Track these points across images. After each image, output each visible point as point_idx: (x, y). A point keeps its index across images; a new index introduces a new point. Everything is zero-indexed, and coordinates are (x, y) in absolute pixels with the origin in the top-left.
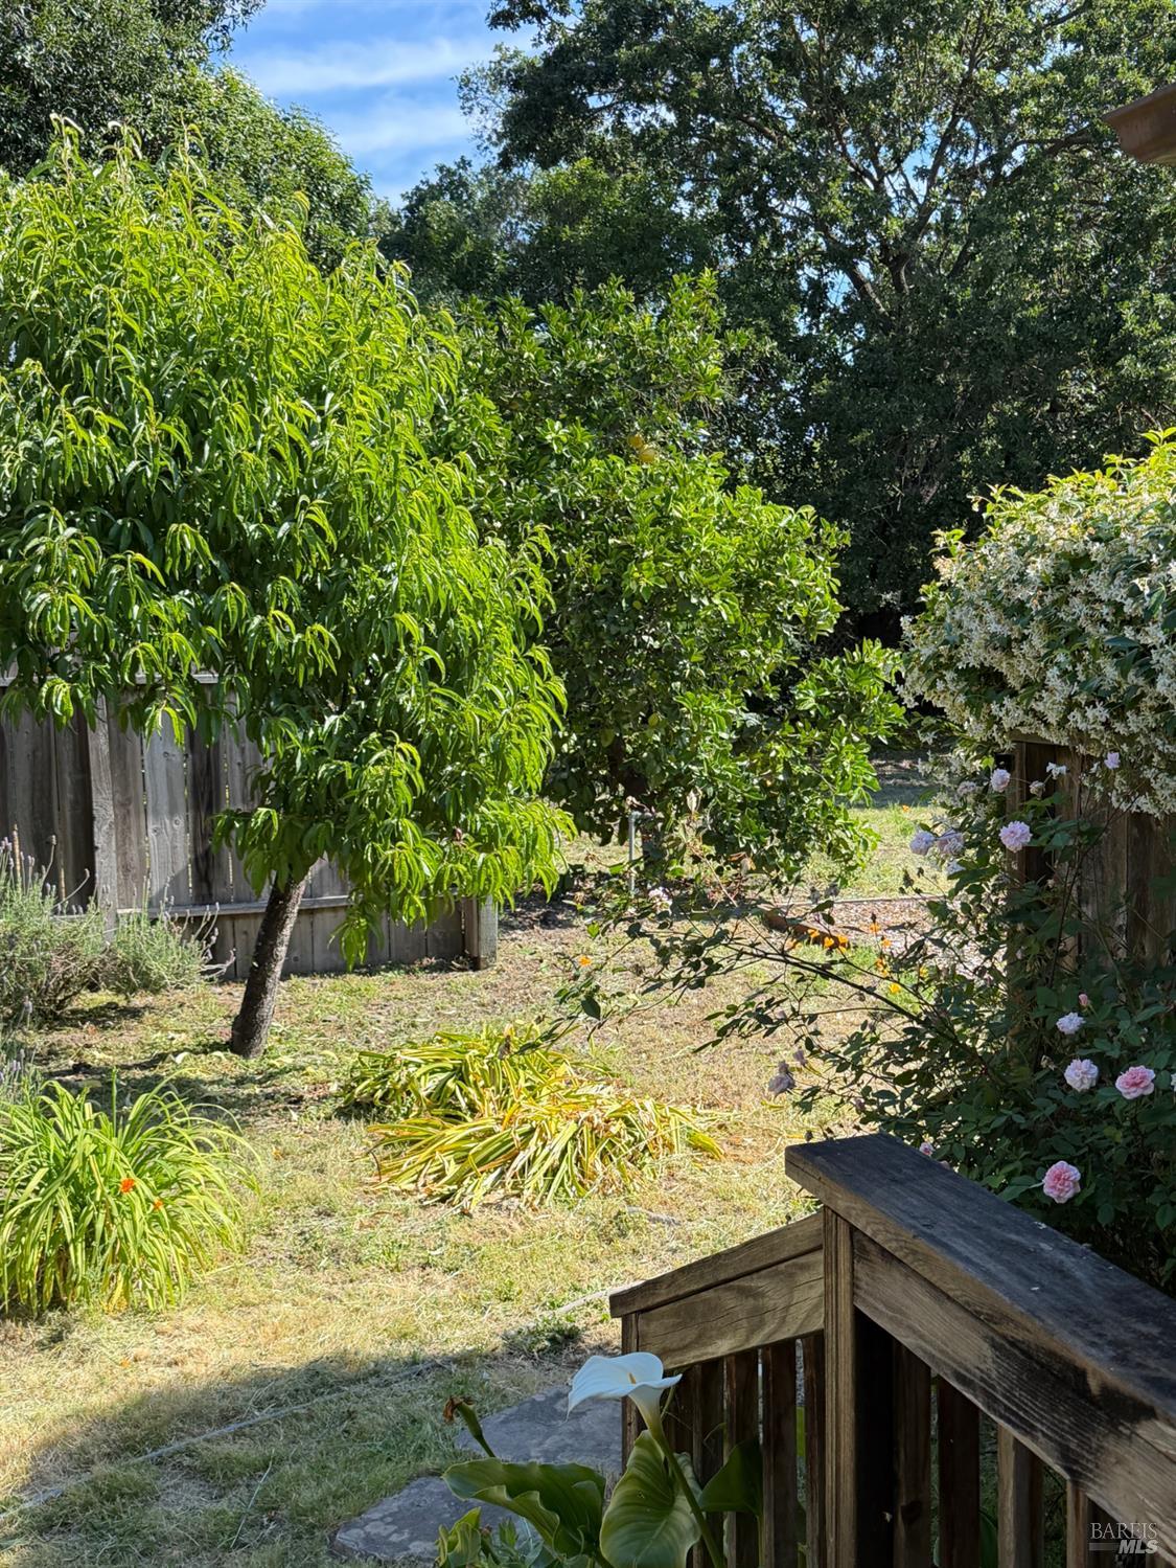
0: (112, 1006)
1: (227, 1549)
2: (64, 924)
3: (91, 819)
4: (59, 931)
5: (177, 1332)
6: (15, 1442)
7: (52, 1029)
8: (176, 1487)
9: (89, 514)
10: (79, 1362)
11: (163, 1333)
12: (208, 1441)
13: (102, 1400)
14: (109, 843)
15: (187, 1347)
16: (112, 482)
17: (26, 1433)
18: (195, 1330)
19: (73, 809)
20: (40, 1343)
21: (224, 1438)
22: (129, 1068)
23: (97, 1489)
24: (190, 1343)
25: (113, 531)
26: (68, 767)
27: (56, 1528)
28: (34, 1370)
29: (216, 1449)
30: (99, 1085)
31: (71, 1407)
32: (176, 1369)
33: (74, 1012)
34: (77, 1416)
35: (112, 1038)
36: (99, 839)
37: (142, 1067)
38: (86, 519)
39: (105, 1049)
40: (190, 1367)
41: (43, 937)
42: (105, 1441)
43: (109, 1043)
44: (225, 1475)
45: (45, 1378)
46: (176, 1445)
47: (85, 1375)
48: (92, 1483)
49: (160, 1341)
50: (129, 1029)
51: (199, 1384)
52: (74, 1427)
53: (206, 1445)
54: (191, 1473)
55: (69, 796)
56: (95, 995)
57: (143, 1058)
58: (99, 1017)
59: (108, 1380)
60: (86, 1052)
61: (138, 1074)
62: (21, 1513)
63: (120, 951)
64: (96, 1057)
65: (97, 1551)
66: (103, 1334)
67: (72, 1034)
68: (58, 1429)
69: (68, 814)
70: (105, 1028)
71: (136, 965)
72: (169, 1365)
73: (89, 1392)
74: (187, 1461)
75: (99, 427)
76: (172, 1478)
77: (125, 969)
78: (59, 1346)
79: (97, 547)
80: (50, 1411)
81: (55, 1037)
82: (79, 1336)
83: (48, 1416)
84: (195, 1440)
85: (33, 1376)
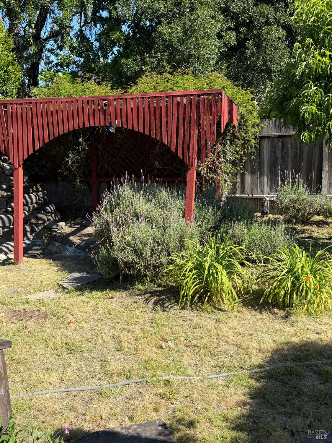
0: (322, 221)
1: (321, 404)
2: (311, 198)
3: (322, 170)
4: (309, 199)
5: (321, 323)
6: (269, 346)
7: (305, 225)
8: (310, 376)
9: (322, 83)
10: (292, 326)
11: (317, 322)
12: (323, 364)
13: (295, 340)
14: (326, 177)
15: (323, 329)
16: (329, 72)
17: (272, 345)
18: (326, 324)
19: (317, 167)
20: (282, 317)
21: (328, 364)
22: (323, 239)
23: (287, 370)
24: (324, 328)
25: (328, 87)
26: (317, 156)
27: (273, 378)
28: (279, 325)
29: (325, 367)
30: (314, 243)
31: (286, 340)
32: (318, 336)
33: (312, 221)
34: (287, 343)
35: (320, 230)
36: (324, 176)
37: (327, 239)
38: (321, 84)
39: (318, 233)
40: (322, 336)
41: (305, 201)
42: (293, 355)
43: (319, 231)
44: (326, 377)
45: (281, 329)
46: (313, 362)
47: (292, 330)
48: (286, 367)
49: (316, 325)
50: (325, 228)
51: (324, 343)
52: (286, 347)
53: (321, 365)
54: (316, 373)
55: (317, 164)
56: (318, 217)
57: (328, 236)
58: (318, 224)
59: (298, 334)
60: (313, 233)
61: (325, 241)
62: (265, 370)
63: (325, 206)
64: (315, 235)
65: (283, 390)
66: (299, 320)
67: (310, 227)
68: (281, 346)
69: (316, 168)
70: (319, 227)
71: (329, 210)
72: (317, 333)
73: (292, 336)
74: (315, 368)
75: (326, 56)
76: (310, 372)
77: (326, 212)
78: (287, 319)
79: (323, 92)
80: (280, 339)
81: (305, 227)
82: (293, 318)
83: (279, 341)
84: (318, 362)
85: (278, 327)
